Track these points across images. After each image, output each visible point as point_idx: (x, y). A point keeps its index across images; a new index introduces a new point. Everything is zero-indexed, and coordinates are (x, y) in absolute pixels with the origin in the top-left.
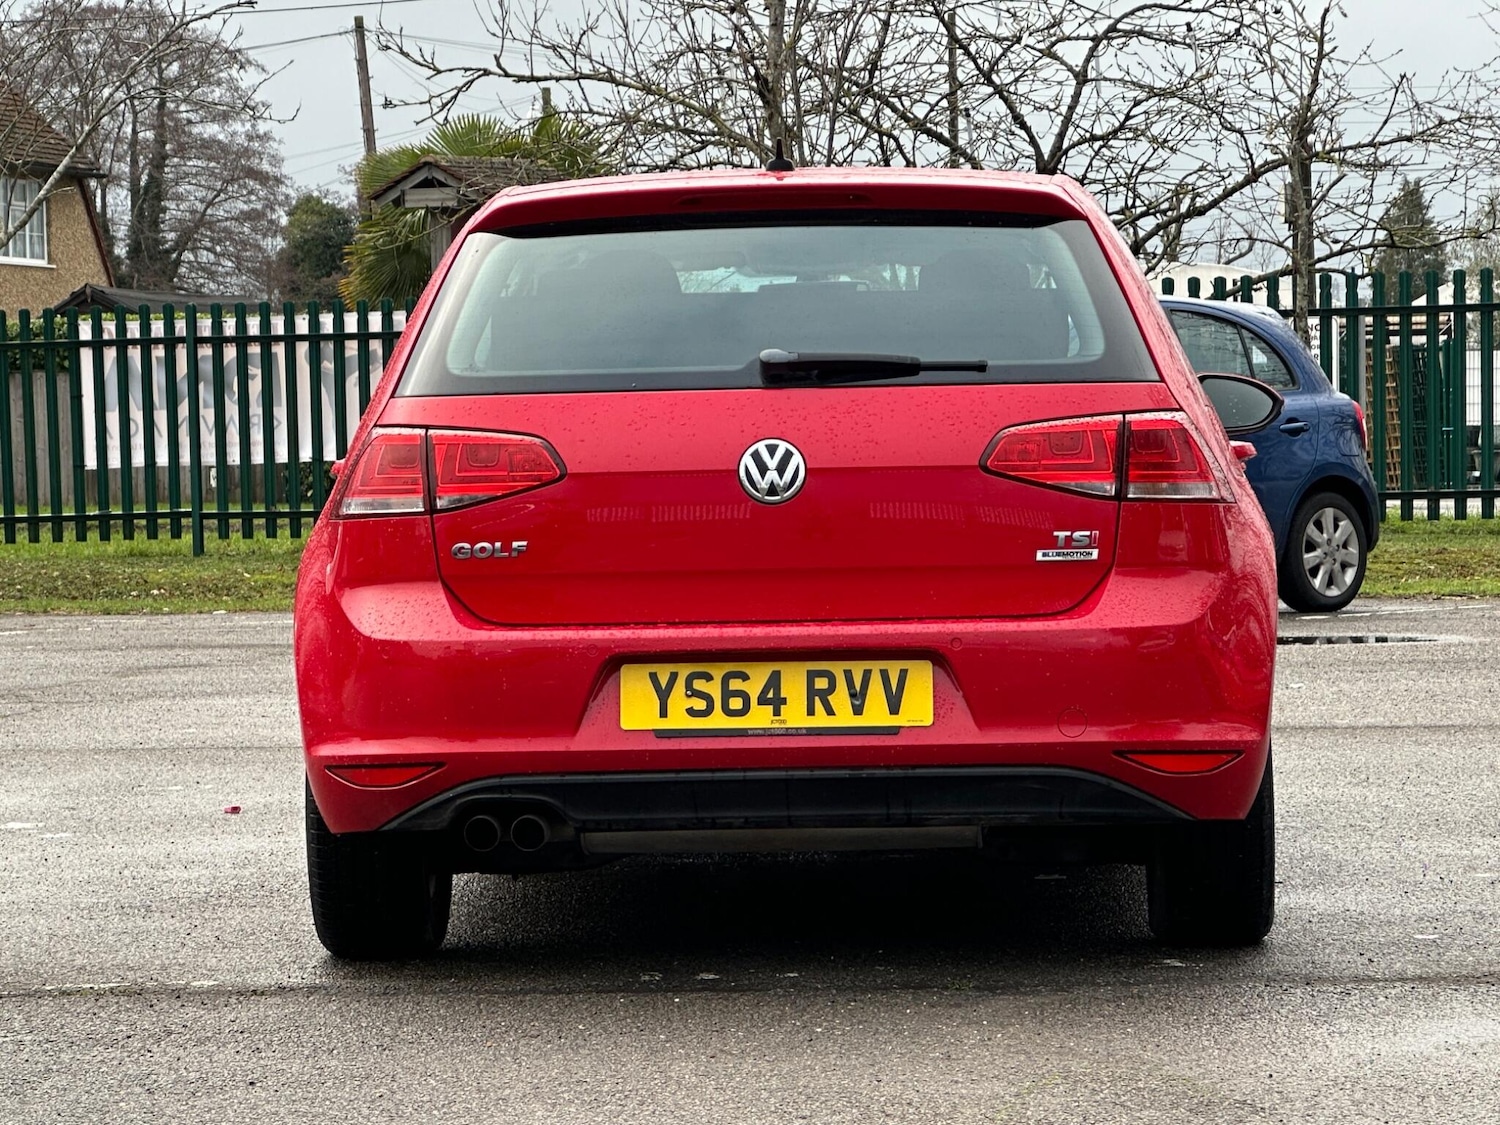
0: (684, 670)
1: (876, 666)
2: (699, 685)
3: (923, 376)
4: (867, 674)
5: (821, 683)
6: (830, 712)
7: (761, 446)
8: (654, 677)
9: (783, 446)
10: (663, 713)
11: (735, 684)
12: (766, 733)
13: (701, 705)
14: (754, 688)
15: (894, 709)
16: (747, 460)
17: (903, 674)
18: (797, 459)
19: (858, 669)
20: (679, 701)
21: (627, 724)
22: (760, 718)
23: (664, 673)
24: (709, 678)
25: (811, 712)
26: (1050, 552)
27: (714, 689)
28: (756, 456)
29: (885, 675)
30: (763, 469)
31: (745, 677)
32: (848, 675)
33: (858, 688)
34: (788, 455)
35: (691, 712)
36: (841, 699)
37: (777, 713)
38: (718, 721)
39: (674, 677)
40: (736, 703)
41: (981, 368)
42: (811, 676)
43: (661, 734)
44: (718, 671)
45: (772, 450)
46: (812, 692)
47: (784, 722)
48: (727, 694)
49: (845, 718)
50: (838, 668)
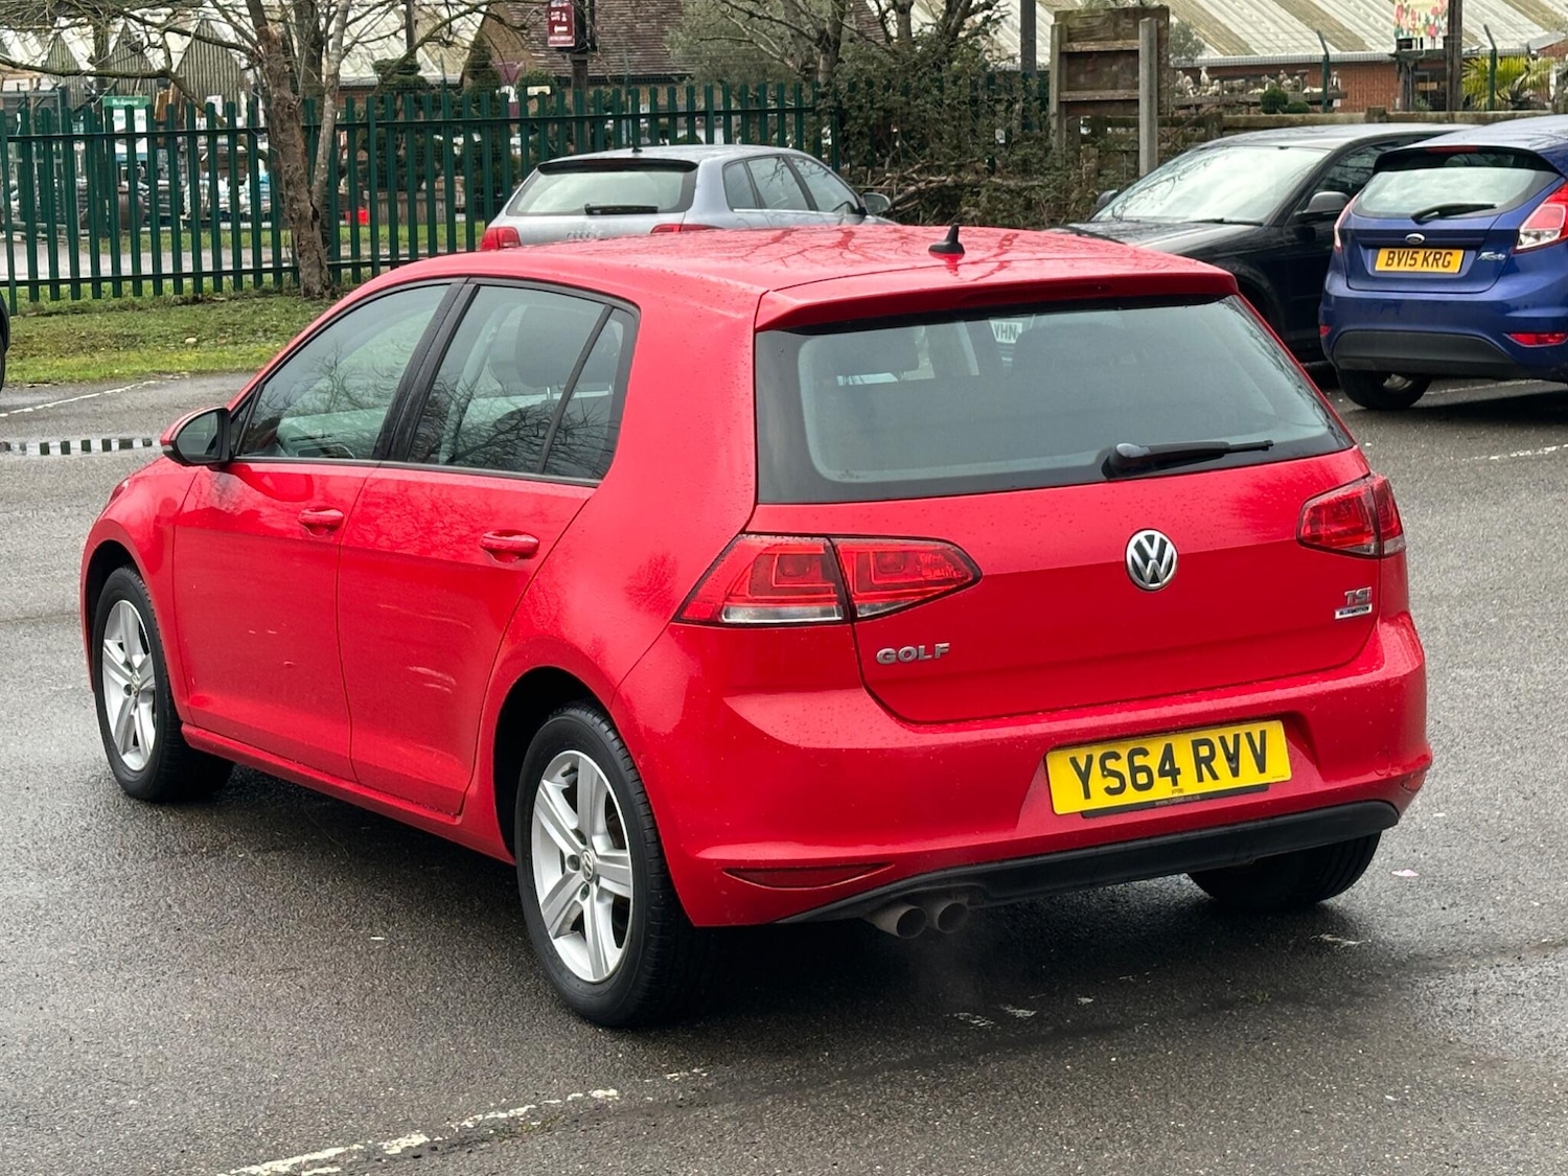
0: (1097, 752)
1: (1242, 730)
2: (1111, 764)
4: (1237, 737)
5: (1204, 751)
6: (1215, 777)
7: (1141, 537)
8: (1074, 761)
9: (1158, 536)
10: (1087, 795)
11: (1139, 761)
12: (1170, 803)
13: (1115, 783)
14: (1153, 761)
15: (1262, 769)
16: (1132, 552)
17: (1263, 734)
18: (1170, 549)
19: (1228, 733)
20: (1097, 781)
21: (1060, 809)
22: (1162, 790)
23: (1081, 755)
24: (1117, 757)
25: (1201, 779)
26: (1345, 610)
27: (1122, 766)
28: (1139, 547)
29: (1249, 735)
30: (1146, 559)
31: (1145, 753)
32: (1222, 740)
33: (1232, 751)
34: (1163, 544)
35: (1110, 791)
36: (1221, 764)
37: (1175, 783)
38: (1131, 796)
39: (1090, 759)
40: (1142, 778)
41: (1265, 447)
42: (1196, 744)
43: (1085, 814)
44: (1124, 751)
45: (1150, 539)
46: (1199, 761)
47: (1181, 790)
48: (1134, 770)
49: (1227, 782)
50: (1213, 735)
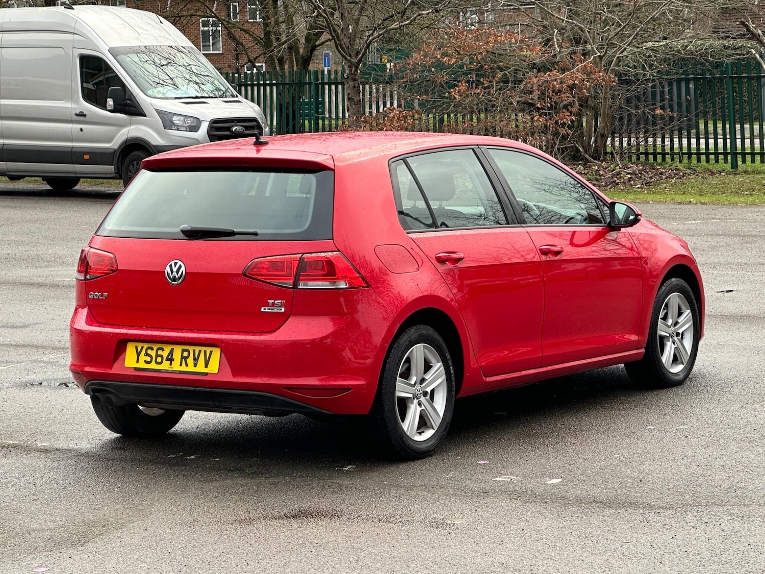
0: (146, 346)
1: (203, 349)
2: (149, 352)
3: (237, 237)
4: (200, 351)
5: (186, 354)
6: (187, 365)
7: (172, 263)
8: (136, 347)
9: (179, 263)
10: (137, 362)
11: (160, 352)
12: (166, 371)
13: (148, 359)
14: (165, 354)
15: (206, 366)
16: (168, 268)
17: (211, 352)
18: (183, 268)
19: (197, 349)
20: (143, 357)
21: (127, 364)
22: (165, 366)
23: (140, 345)
24: (152, 349)
25: (181, 365)
26: (266, 308)
27: (153, 353)
28: (171, 266)
29: (205, 352)
30: (172, 272)
31: (163, 350)
32: (194, 351)
33: (196, 357)
34: (180, 267)
35: (146, 362)
36: (190, 361)
37: (171, 364)
38: (153, 366)
39: (142, 348)
40: (159, 360)
41: (256, 234)
42: (183, 351)
43: (136, 369)
44: (155, 347)
45: (176, 264)
46: (182, 357)
47: (172, 368)
48: (157, 356)
49: (191, 368)
50: (191, 348)
